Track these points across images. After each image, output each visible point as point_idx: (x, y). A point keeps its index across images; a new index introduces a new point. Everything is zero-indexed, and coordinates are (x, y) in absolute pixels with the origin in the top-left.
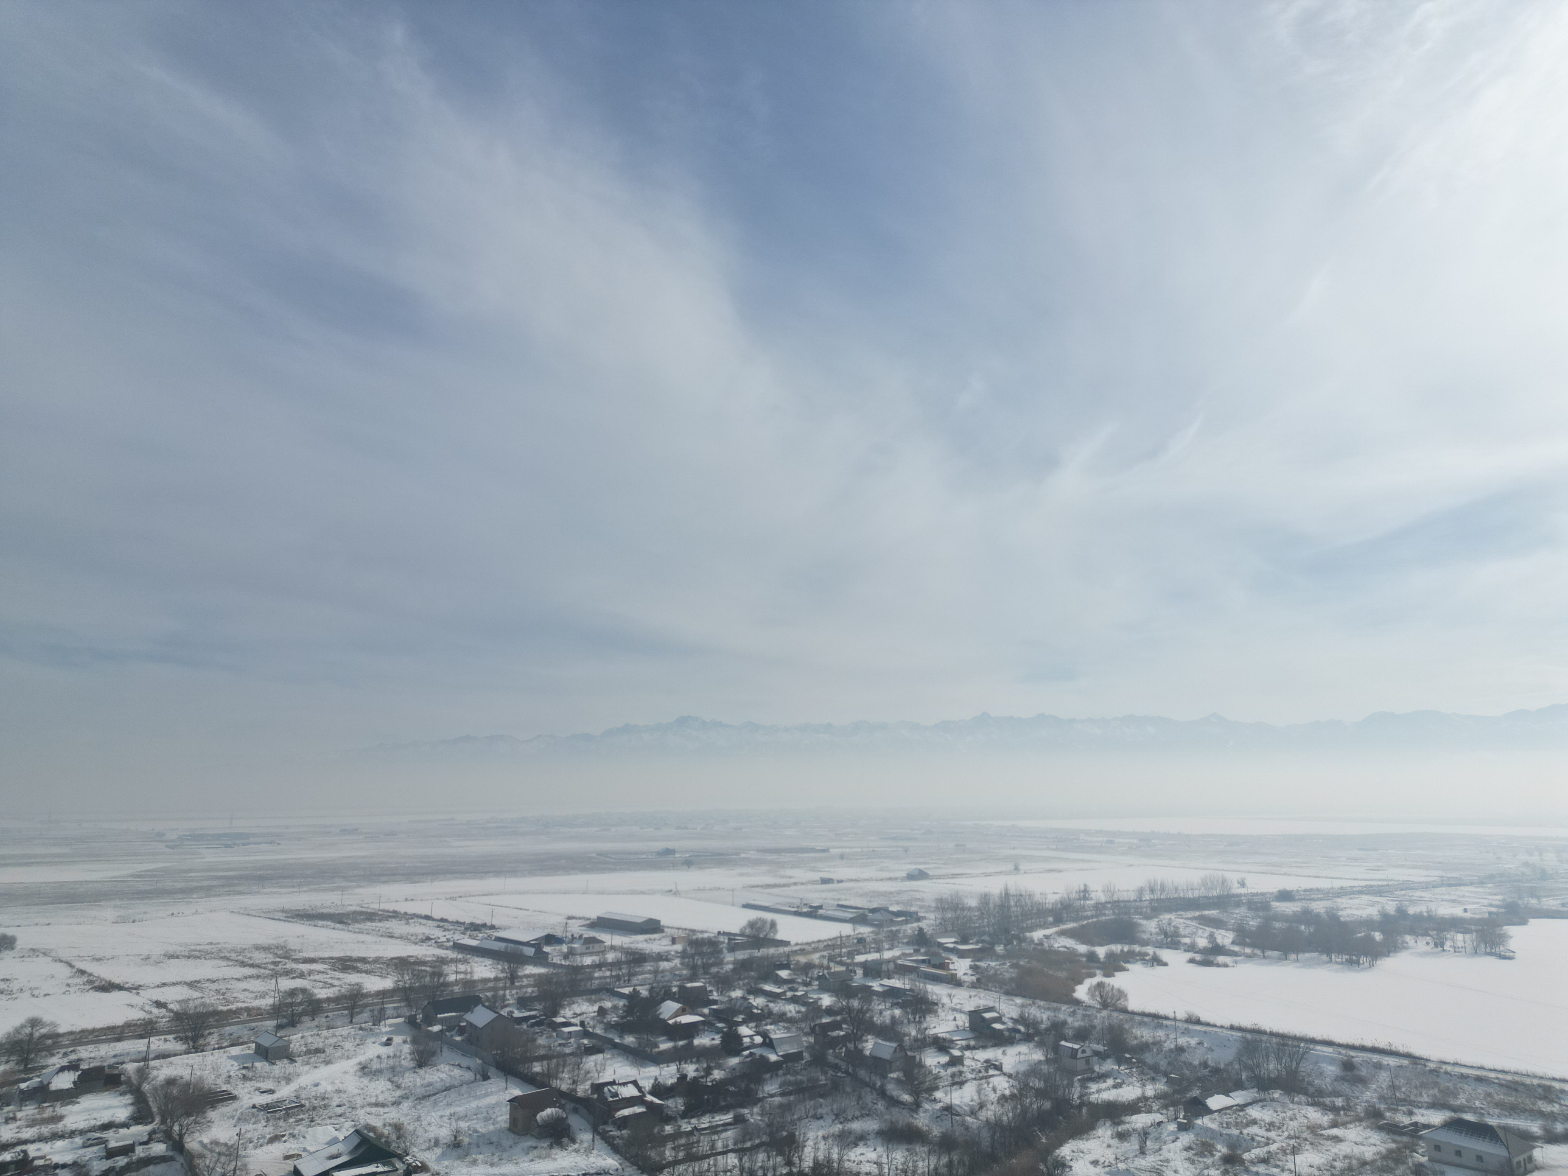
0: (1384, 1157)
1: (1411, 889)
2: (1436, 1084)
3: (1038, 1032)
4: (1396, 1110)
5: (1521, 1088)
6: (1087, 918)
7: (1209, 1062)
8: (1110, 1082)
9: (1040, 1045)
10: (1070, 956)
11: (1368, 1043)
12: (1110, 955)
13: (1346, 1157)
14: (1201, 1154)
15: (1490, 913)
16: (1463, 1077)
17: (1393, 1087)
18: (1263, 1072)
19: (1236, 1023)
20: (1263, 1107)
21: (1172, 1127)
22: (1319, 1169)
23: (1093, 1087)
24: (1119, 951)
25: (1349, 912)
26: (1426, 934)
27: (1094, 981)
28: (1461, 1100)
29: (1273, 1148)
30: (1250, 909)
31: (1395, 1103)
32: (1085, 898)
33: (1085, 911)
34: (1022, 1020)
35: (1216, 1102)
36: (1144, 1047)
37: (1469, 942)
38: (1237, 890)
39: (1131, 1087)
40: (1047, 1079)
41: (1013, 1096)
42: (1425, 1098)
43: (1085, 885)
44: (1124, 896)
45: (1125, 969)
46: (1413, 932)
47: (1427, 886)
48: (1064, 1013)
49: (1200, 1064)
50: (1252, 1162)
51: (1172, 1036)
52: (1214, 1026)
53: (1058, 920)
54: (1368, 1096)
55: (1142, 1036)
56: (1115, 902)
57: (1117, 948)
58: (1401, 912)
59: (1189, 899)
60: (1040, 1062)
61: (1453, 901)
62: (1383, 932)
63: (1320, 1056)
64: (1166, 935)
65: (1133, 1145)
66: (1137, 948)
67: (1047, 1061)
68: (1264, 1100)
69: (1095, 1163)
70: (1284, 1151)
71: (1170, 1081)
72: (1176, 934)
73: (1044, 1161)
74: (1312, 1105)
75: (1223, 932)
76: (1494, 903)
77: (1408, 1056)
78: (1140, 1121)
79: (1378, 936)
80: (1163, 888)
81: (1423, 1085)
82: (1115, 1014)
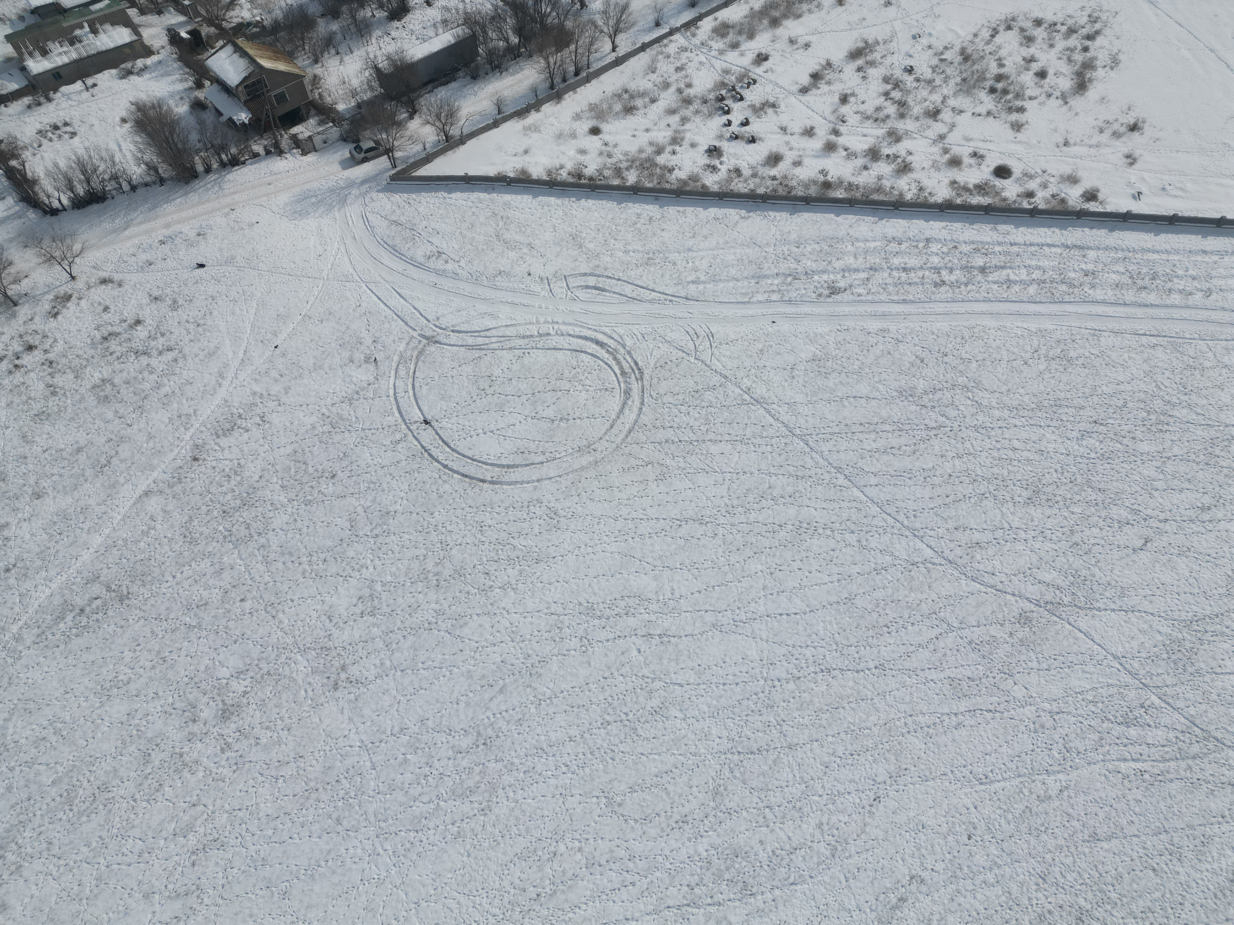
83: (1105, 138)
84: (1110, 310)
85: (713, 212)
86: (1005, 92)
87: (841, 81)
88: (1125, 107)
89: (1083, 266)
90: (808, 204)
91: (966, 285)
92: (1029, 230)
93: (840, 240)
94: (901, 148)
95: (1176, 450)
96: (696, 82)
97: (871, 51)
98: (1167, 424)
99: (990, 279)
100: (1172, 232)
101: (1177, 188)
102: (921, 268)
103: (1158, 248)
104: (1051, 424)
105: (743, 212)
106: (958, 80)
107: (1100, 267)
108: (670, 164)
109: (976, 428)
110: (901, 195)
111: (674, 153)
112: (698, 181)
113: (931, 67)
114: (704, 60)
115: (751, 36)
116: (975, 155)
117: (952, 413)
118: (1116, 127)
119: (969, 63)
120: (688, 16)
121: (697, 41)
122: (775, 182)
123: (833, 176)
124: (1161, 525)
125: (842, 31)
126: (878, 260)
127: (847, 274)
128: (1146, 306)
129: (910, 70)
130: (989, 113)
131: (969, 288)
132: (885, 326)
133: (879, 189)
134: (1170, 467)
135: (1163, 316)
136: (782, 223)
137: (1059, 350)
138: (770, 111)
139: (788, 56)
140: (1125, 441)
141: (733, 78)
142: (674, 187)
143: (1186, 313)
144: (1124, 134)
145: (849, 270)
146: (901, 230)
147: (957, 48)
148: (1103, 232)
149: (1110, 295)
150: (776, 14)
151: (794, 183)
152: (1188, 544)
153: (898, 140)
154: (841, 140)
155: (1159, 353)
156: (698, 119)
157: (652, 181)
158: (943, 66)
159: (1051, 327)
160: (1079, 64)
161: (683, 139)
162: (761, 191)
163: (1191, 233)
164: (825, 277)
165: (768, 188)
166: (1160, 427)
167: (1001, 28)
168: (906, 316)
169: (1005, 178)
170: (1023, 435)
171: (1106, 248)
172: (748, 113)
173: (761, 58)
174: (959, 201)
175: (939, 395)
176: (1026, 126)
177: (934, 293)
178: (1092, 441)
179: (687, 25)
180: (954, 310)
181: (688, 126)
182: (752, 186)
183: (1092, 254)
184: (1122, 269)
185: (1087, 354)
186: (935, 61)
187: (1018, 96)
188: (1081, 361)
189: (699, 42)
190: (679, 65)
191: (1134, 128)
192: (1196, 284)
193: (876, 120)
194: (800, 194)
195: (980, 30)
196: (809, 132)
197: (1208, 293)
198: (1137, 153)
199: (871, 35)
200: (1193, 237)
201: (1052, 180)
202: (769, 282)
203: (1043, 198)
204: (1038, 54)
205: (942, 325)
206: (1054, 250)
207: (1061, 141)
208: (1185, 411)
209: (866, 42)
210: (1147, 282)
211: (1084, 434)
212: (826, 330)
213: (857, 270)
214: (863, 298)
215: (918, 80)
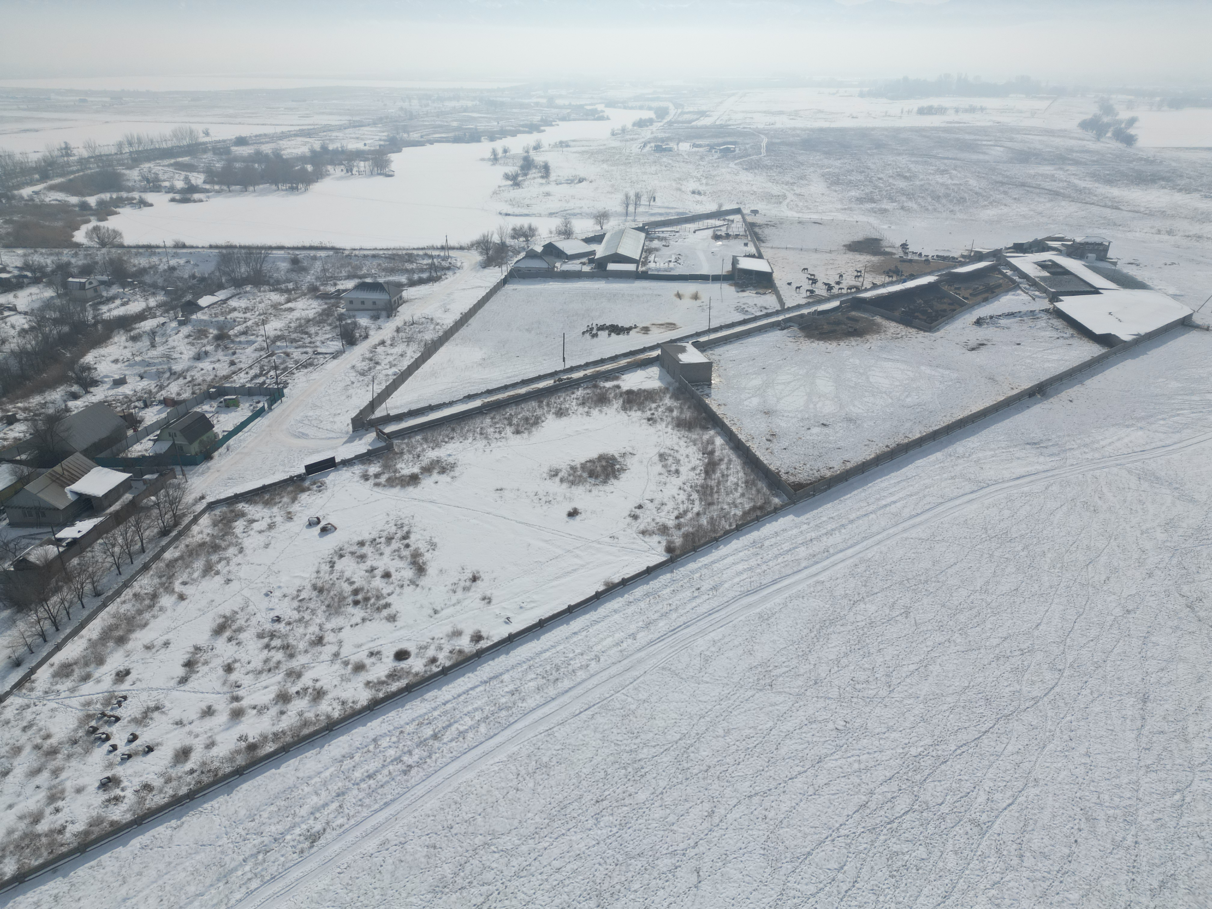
0: (320, 315)
1: (330, 131)
2: (350, 264)
3: (44, 275)
4: (327, 284)
5: (396, 258)
6: (73, 172)
7: (197, 274)
8: (118, 302)
9: (50, 284)
10: (64, 208)
11: (307, 244)
12: (101, 203)
13: (297, 319)
14: (199, 338)
15: (380, 146)
16: (365, 256)
17: (324, 270)
18: (237, 275)
19: (213, 243)
20: (239, 298)
21: (174, 324)
22: (281, 330)
23: (104, 308)
24: (108, 199)
25: (289, 151)
26: (341, 164)
27: (90, 226)
28: (364, 271)
29: (249, 323)
30: (215, 154)
31: (326, 279)
32: (68, 155)
33: (70, 166)
34: (27, 266)
35: (204, 301)
36: (143, 271)
37: (367, 167)
38: (203, 139)
39: (136, 303)
40: (61, 309)
41: (32, 329)
42: (344, 274)
43: (66, 143)
44: (105, 151)
45: (116, 213)
46: (332, 163)
47: (340, 128)
48: (66, 256)
49: (190, 277)
50: (236, 336)
51: (164, 260)
52: (197, 247)
53: (45, 177)
54: (309, 278)
55: (140, 264)
56: (98, 156)
57: (106, 196)
58: (324, 148)
59: (164, 149)
60: (52, 298)
61: (357, 138)
62: (313, 164)
63: (276, 258)
64: (148, 181)
65: (145, 342)
66: (124, 195)
67: (59, 296)
68: (240, 293)
69: (116, 361)
70: (257, 324)
71: (167, 293)
72: (157, 179)
73: (73, 370)
74: (273, 291)
75: (195, 174)
76: (383, 138)
77: (332, 248)
78: (148, 325)
79: (309, 168)
80: (140, 142)
81: (342, 266)
82: (113, 250)
83: (460, 594)
84: (546, 710)
85: (136, 842)
86: (367, 599)
87: (217, 656)
88: (460, 569)
89: (507, 689)
90: (241, 775)
91: (430, 757)
92: (450, 686)
93: (291, 789)
94: (306, 680)
95: (663, 784)
96: (54, 730)
97: (233, 621)
98: (642, 768)
99: (445, 740)
100: (547, 632)
101: (529, 602)
102: (384, 766)
103: (545, 647)
104: (569, 826)
105: (174, 823)
106: (324, 608)
107: (518, 683)
108: (57, 826)
109: (517, 875)
110: (328, 717)
111: (57, 810)
112: (102, 822)
113: (295, 609)
114: (56, 705)
115: (100, 661)
116: (372, 654)
117: (489, 876)
118: (462, 584)
119: (325, 592)
120: (16, 676)
121: (38, 692)
122: (195, 775)
123: (253, 736)
124: (696, 850)
125: (196, 618)
126: (340, 784)
127: (318, 815)
128: (567, 691)
129: (278, 619)
130: (364, 620)
131: (434, 757)
132: (382, 838)
133: (306, 723)
134: (668, 800)
135: (582, 692)
136: (223, 808)
137: (534, 763)
138: (156, 715)
139: (151, 660)
140: (627, 801)
141: (99, 706)
142: (75, 844)
143: (595, 681)
144: (471, 586)
145: (318, 810)
146: (346, 746)
147: (309, 587)
148: (503, 658)
149: (538, 699)
150: (120, 633)
151: (216, 764)
152: (723, 851)
153: (299, 675)
154: (244, 703)
155: (599, 719)
156: (74, 763)
157: (40, 856)
158: (305, 605)
159: (516, 749)
160: (409, 557)
161: (63, 791)
162: (184, 790)
163: (559, 626)
164: (297, 831)
165: (190, 784)
166: (639, 774)
167: (336, 559)
168: (395, 817)
169: (407, 659)
170: (556, 852)
171: (513, 667)
172: (133, 728)
173: (122, 675)
174: (381, 695)
175: (468, 867)
176: (398, 615)
177: (407, 781)
178: (605, 819)
179: (19, 685)
180: (434, 784)
181: (63, 776)
182: (171, 792)
183: (506, 677)
184: (534, 676)
185: (554, 752)
186: (296, 604)
187: (378, 598)
188: (554, 760)
189: (41, 693)
190: (25, 724)
191: (474, 579)
192: (585, 657)
193: (270, 670)
194: (228, 770)
195: (319, 567)
196: (209, 712)
197: (597, 659)
198: (488, 594)
199: (226, 609)
200: (561, 628)
201: (442, 641)
202: (240, 873)
203: (445, 657)
204: (375, 564)
205: (432, 804)
206: (478, 690)
207: (431, 612)
208: (645, 750)
209: (224, 617)
210: (555, 675)
211: (597, 817)
212: (327, 881)
213: (325, 805)
214: (346, 826)
215: (289, 623)
